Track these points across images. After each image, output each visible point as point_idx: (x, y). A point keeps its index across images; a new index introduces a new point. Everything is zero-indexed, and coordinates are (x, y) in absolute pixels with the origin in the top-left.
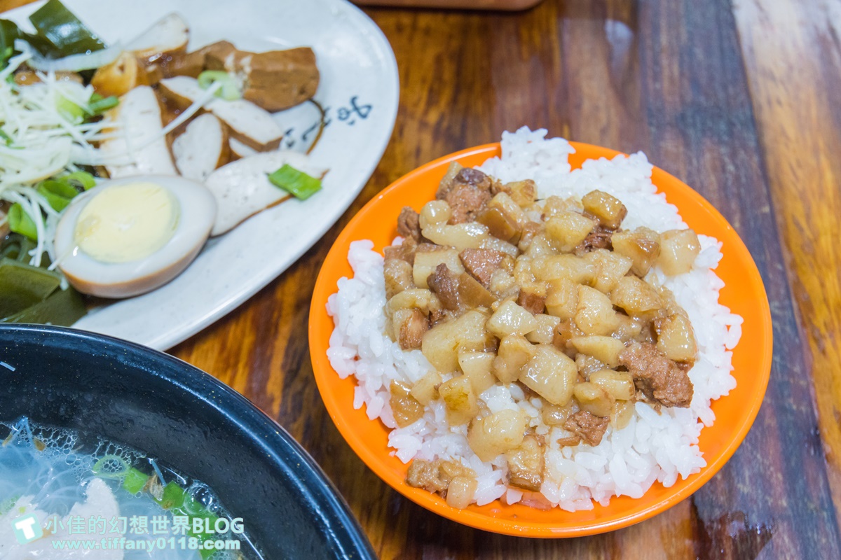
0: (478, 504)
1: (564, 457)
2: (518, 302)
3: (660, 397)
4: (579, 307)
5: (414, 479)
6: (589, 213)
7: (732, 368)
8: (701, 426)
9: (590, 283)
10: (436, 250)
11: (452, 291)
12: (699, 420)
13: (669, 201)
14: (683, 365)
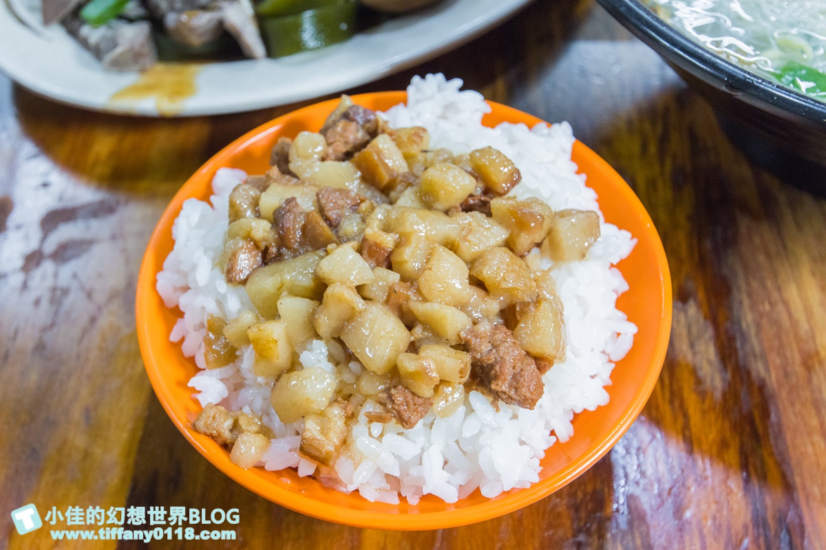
0: (266, 468)
1: (370, 434)
2: (360, 251)
3: (498, 389)
4: (427, 266)
5: (201, 424)
6: (478, 173)
7: (609, 382)
8: (553, 439)
9: (452, 247)
10: (296, 185)
11: (294, 228)
12: (553, 433)
13: (588, 184)
14: (542, 362)
